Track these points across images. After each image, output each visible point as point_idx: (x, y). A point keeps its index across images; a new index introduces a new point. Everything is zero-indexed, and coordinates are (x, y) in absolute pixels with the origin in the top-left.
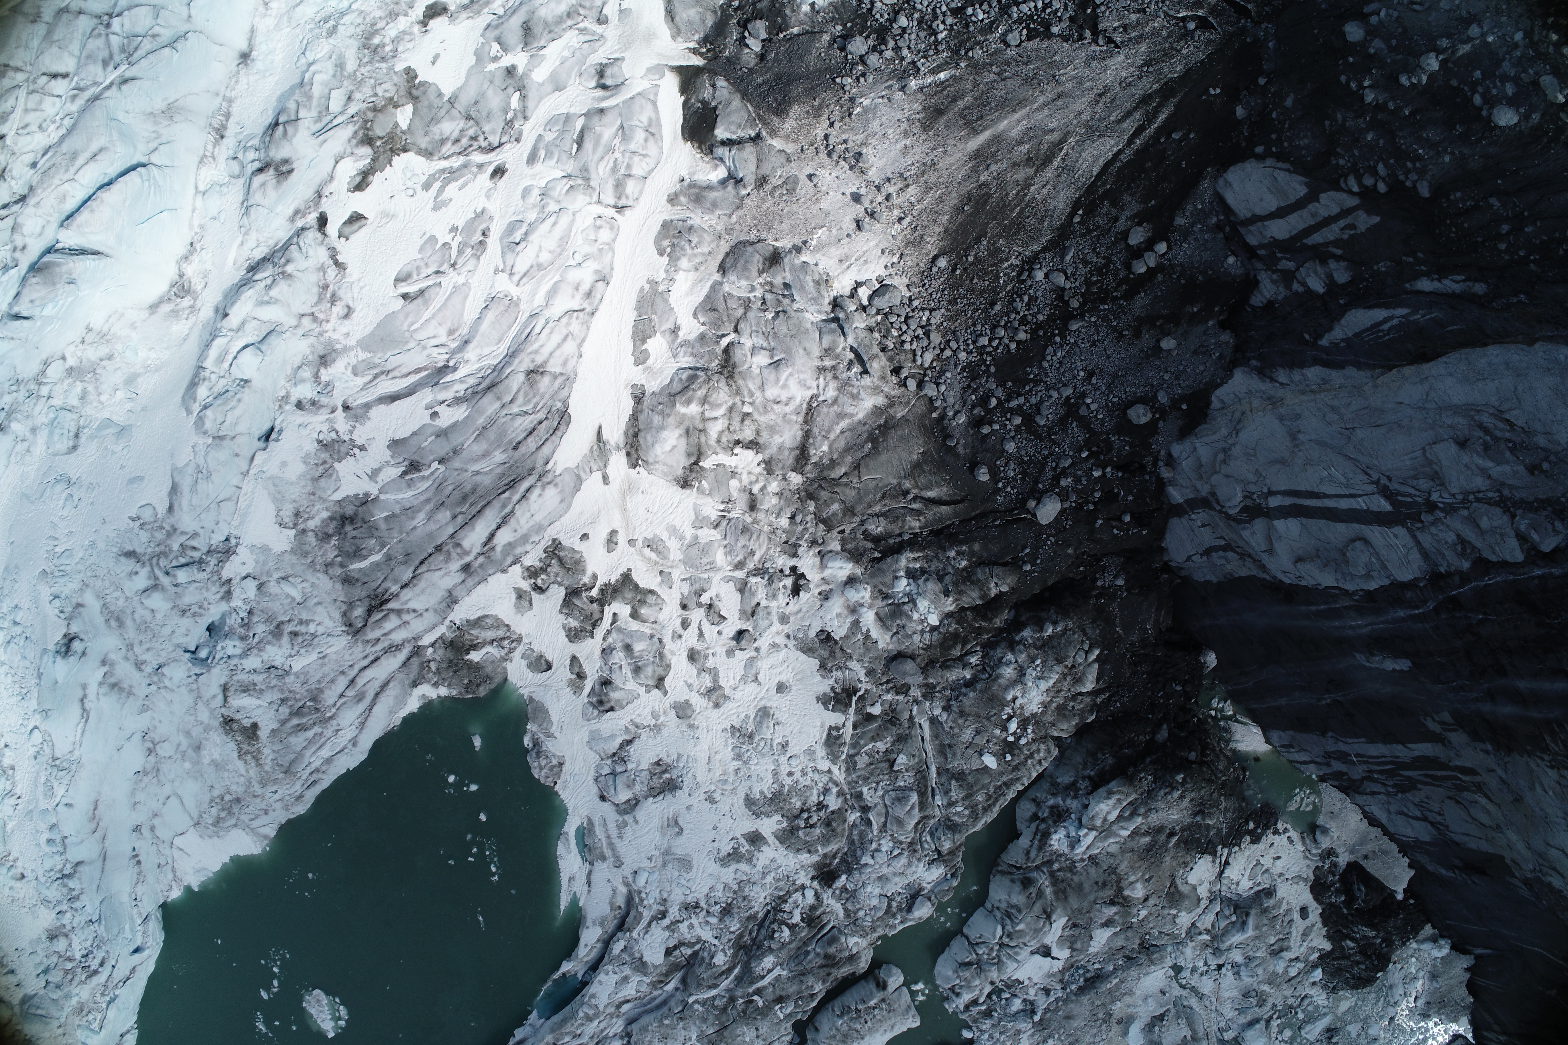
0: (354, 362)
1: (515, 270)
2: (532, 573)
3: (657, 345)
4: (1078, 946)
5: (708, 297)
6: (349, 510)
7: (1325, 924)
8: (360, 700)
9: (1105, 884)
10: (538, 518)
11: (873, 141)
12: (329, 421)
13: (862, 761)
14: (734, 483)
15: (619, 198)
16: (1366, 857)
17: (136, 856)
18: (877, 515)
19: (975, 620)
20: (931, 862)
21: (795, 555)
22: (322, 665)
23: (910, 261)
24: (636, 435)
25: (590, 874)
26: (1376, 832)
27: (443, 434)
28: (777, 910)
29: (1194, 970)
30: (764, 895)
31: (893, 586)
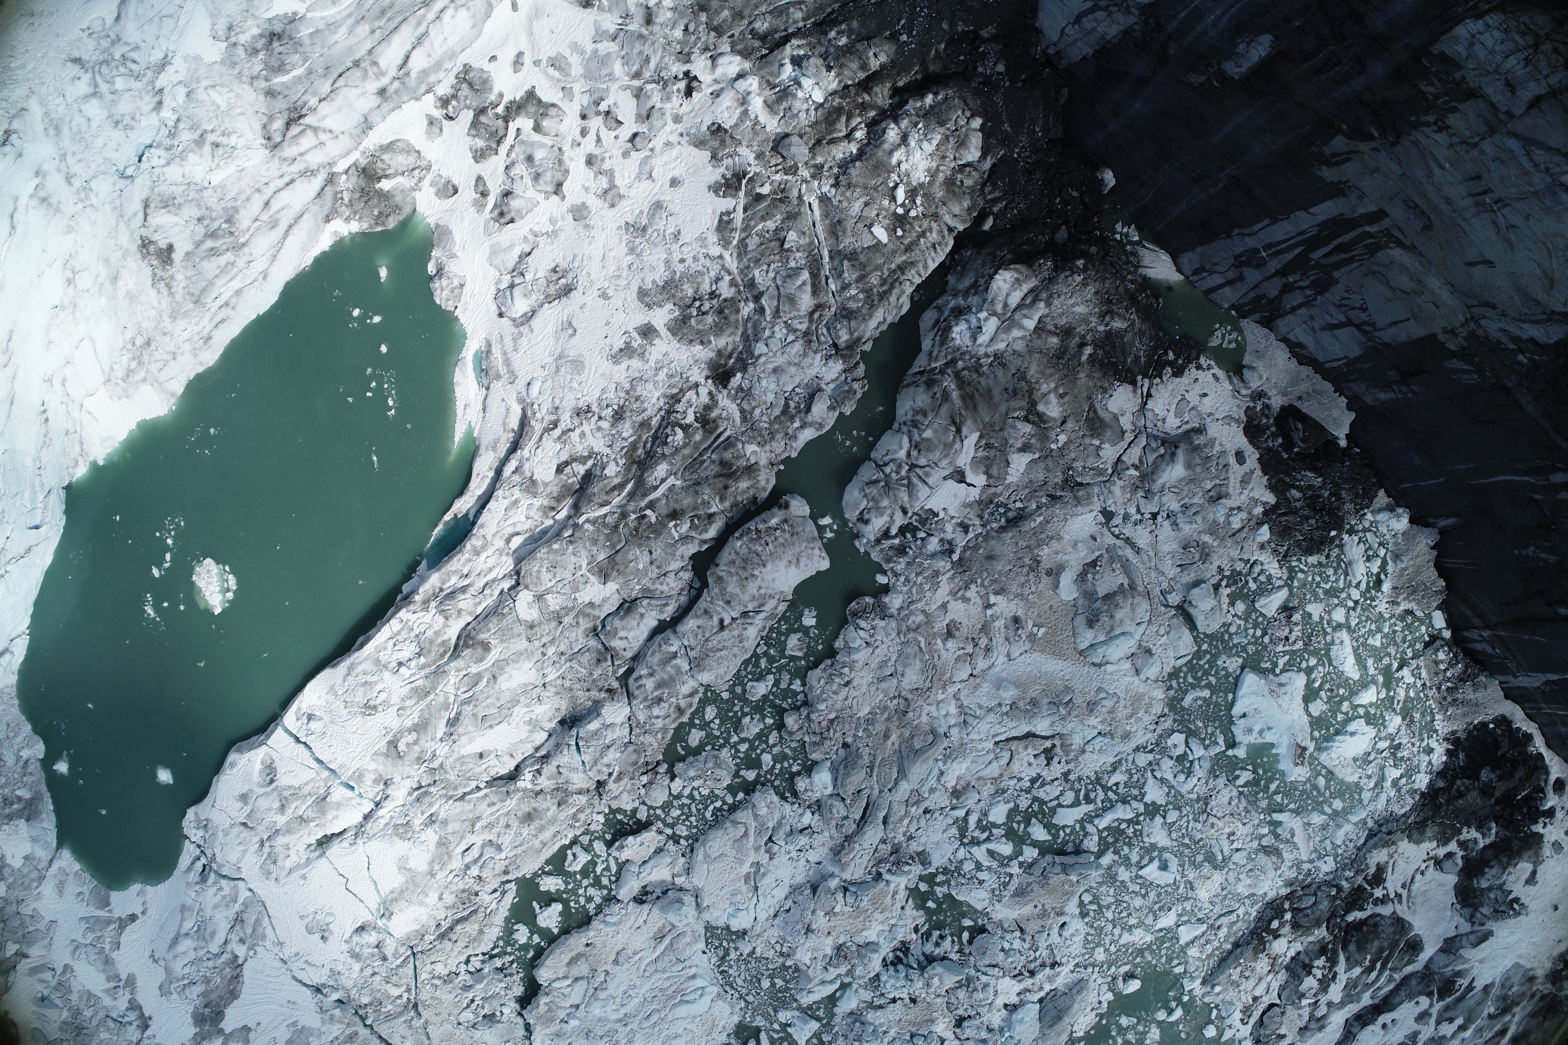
2: (445, 102)
4: (994, 471)
6: (278, 28)
7: (1265, 472)
8: (273, 227)
9: (1015, 392)
10: (451, 42)
13: (753, 243)
16: (1300, 398)
17: (44, 412)
18: (766, 14)
19: (857, 94)
20: (828, 358)
21: (688, 61)
22: (239, 179)
25: (485, 398)
26: (1307, 370)
28: (671, 412)
29: (1126, 517)
30: (657, 394)
31: (779, 74)
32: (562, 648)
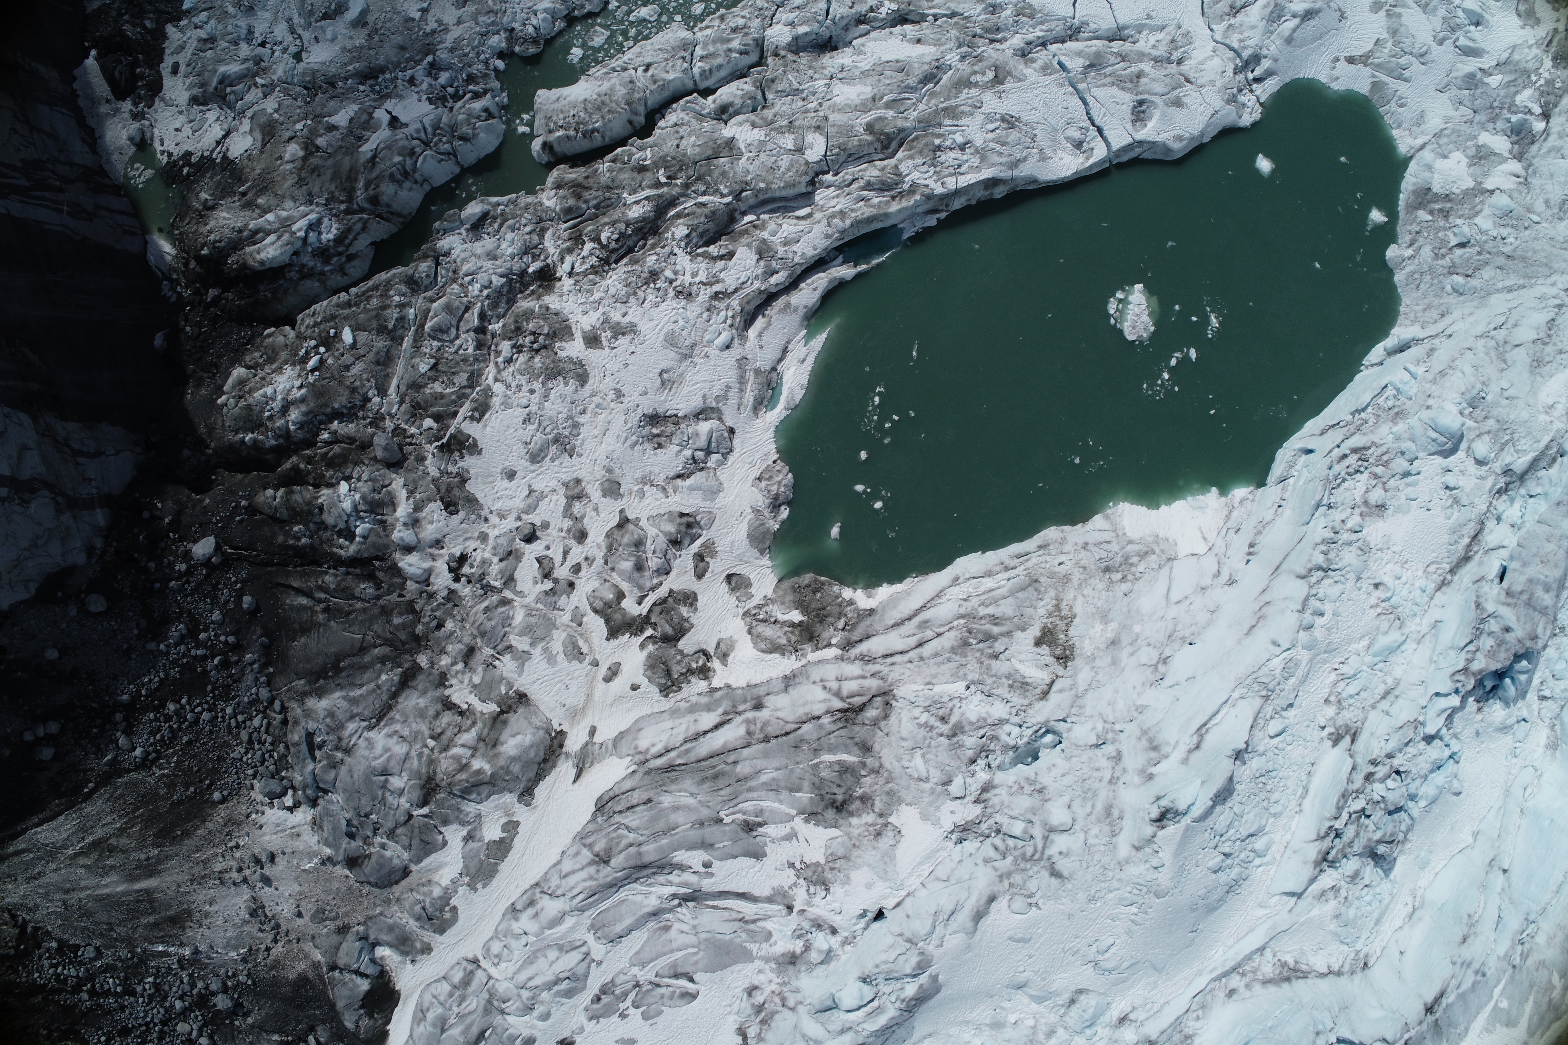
0: (764, 945)
1: (581, 957)
2: (704, 672)
3: (492, 832)
4: (365, 117)
5: (427, 854)
6: (830, 814)
8: (926, 622)
9: (313, 171)
10: (668, 724)
11: (237, 920)
12: (809, 904)
13: (461, 379)
14: (477, 680)
15: (472, 972)
16: (108, 101)
17: (1250, 554)
18: (359, 599)
19: (308, 473)
20: (447, 254)
21: (452, 592)
22: (935, 676)
23: (243, 809)
24: (545, 761)
25: (780, 360)
26: (91, 122)
27: (706, 845)
28: (605, 262)
29: (285, 51)
30: (609, 282)
31: (371, 530)
32: (801, 103)
